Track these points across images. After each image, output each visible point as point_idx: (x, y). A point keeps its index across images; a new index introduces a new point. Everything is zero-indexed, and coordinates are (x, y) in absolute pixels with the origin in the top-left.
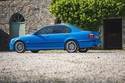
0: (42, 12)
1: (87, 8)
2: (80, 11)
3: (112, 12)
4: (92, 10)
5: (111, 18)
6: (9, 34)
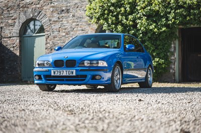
0: (74, 16)
1: (149, 8)
2: (137, 14)
3: (194, 14)
4: (158, 11)
5: (192, 26)
6: (18, 54)
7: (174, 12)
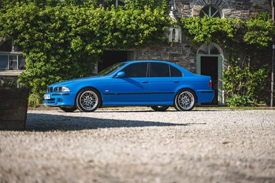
4: (94, 32)
7: (112, 35)
